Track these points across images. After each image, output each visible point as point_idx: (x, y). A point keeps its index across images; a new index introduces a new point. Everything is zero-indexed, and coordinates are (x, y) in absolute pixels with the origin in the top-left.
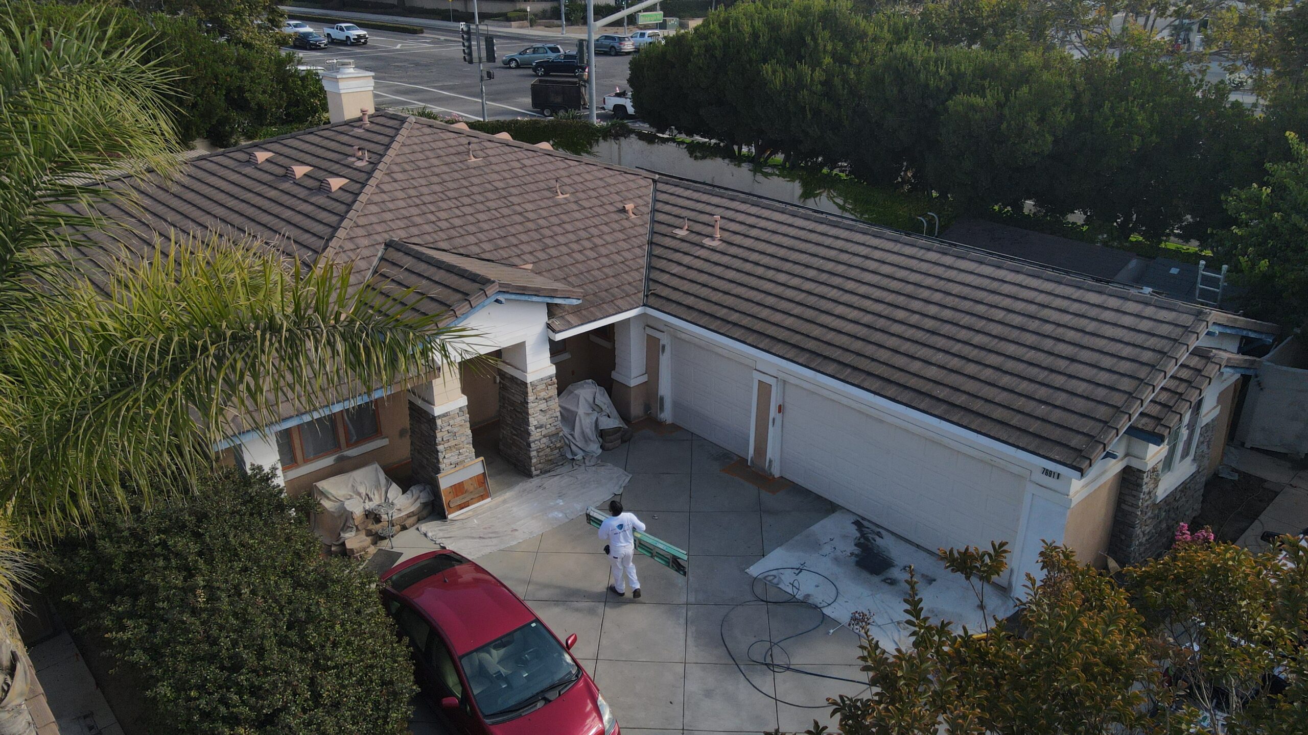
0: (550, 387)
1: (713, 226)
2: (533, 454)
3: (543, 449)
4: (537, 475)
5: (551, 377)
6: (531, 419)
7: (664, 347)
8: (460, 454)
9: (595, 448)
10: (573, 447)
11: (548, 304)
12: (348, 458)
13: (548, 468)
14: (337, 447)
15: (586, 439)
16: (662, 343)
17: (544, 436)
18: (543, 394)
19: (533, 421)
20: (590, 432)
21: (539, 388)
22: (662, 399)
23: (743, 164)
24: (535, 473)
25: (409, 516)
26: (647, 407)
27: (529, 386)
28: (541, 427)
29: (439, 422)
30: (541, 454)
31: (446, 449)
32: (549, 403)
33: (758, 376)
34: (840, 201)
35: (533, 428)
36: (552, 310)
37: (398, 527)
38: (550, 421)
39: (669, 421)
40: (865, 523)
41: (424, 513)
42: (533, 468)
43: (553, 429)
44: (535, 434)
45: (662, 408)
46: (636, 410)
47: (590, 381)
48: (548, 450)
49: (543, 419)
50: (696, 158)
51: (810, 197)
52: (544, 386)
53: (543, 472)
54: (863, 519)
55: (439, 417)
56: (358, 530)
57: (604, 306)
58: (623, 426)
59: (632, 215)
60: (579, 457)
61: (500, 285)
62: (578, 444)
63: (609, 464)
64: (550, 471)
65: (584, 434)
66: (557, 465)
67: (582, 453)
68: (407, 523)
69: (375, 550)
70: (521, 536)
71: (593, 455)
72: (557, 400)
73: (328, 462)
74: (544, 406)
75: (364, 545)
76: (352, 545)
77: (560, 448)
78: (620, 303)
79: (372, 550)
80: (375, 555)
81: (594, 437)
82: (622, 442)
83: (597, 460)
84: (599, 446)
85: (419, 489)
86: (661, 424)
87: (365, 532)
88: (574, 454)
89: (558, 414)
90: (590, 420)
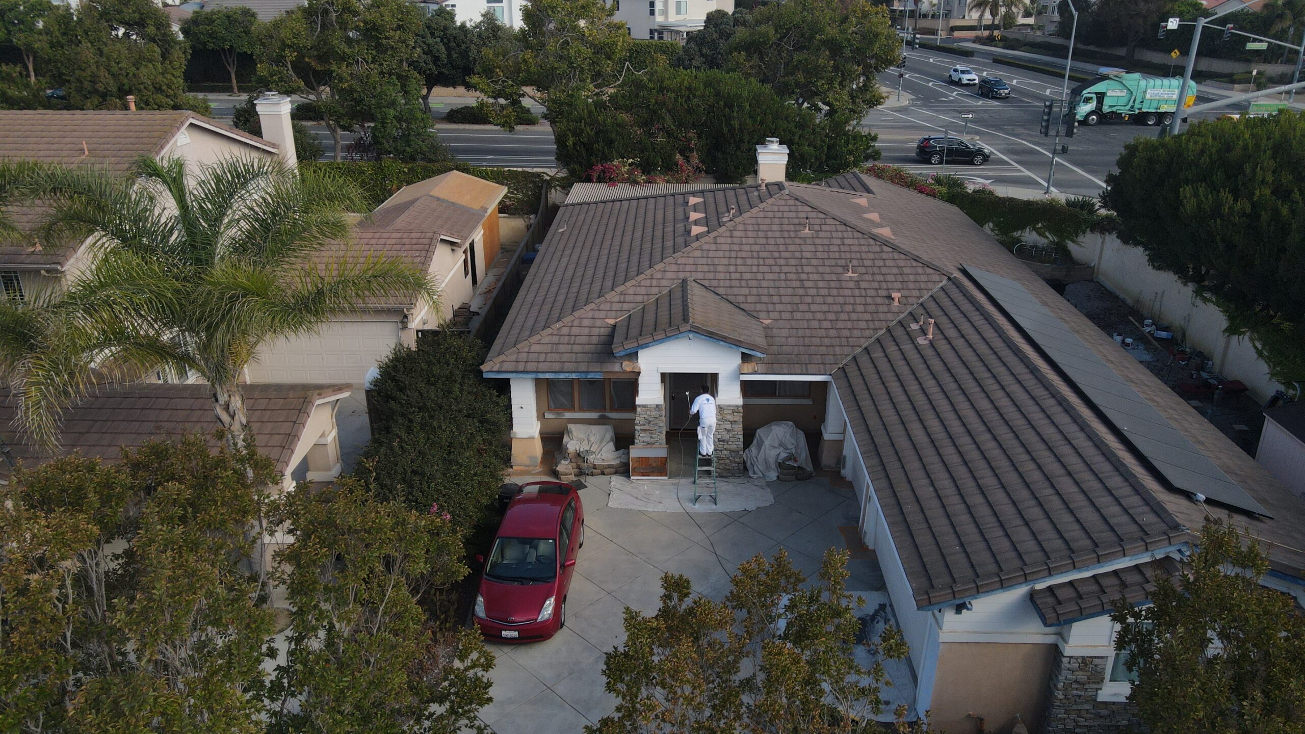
0: (736, 414)
3: (723, 459)
4: (715, 477)
5: (737, 406)
8: (651, 437)
9: (773, 475)
10: (756, 468)
11: (743, 353)
12: (609, 418)
13: (725, 474)
14: (604, 409)
15: (768, 467)
17: (725, 449)
18: (729, 417)
20: (772, 461)
21: (726, 411)
22: (845, 457)
23: (1189, 284)
25: (609, 466)
28: (723, 441)
29: (638, 409)
30: (720, 462)
31: (641, 430)
32: (733, 426)
34: (1259, 346)
36: (745, 358)
37: (599, 471)
38: (732, 439)
39: (848, 478)
40: (888, 609)
41: (621, 469)
43: (735, 446)
45: (844, 467)
46: (827, 459)
48: (728, 461)
49: (727, 436)
50: (1154, 267)
51: (1235, 334)
52: (731, 412)
53: (721, 476)
54: (891, 605)
55: (639, 406)
56: (571, 461)
57: (796, 366)
58: (809, 468)
59: (896, 303)
60: (755, 476)
61: (692, 326)
62: (760, 467)
63: (769, 490)
64: (726, 477)
65: (766, 461)
66: (733, 475)
67: (761, 475)
68: (606, 471)
69: (575, 479)
70: (660, 508)
71: (768, 480)
72: (741, 426)
73: (594, 415)
74: (728, 426)
75: (567, 471)
76: (560, 468)
77: (738, 463)
78: (811, 368)
79: (572, 478)
80: (573, 481)
81: (773, 466)
82: (797, 479)
83: (769, 484)
84: (777, 474)
85: (621, 451)
86: (842, 479)
87: (574, 465)
88: (754, 473)
89: (741, 437)
90: (774, 452)
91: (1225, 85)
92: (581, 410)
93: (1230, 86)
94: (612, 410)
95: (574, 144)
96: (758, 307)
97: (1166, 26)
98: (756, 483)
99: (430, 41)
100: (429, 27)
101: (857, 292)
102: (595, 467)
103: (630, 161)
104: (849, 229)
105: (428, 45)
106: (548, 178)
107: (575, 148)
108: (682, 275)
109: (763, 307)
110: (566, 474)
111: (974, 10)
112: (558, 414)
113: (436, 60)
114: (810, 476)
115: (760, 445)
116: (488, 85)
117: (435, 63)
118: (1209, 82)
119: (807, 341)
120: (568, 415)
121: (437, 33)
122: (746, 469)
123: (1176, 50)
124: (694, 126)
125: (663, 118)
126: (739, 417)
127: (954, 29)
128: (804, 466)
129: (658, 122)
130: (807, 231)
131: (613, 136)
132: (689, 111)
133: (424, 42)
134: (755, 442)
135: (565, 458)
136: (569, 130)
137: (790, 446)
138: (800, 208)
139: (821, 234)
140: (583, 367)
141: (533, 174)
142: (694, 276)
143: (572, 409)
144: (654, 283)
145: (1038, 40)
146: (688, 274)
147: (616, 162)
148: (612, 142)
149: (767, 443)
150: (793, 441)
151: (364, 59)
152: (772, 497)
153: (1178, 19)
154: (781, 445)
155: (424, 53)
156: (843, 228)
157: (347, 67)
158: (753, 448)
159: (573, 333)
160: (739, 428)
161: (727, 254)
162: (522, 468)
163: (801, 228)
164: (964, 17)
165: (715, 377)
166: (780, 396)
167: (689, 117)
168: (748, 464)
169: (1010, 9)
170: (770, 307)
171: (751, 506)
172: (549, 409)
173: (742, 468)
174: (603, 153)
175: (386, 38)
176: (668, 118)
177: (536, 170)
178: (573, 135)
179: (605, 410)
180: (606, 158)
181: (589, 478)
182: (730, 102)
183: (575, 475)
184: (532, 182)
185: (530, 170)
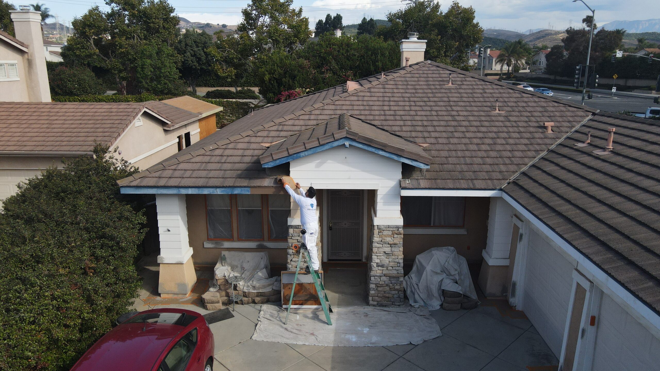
0: (396, 236)
1: (606, 140)
2: (372, 286)
3: (382, 286)
4: (374, 305)
5: (398, 227)
6: (374, 257)
7: (521, 235)
9: (436, 304)
10: (416, 296)
11: (403, 164)
12: (267, 248)
13: (383, 303)
14: (262, 238)
15: (430, 295)
16: (521, 231)
17: (385, 275)
18: (389, 239)
19: (376, 260)
20: (434, 288)
21: (385, 233)
22: (514, 285)
24: (371, 302)
25: (260, 294)
26: (505, 289)
27: (376, 228)
28: (382, 266)
29: (291, 231)
30: (380, 289)
31: (293, 254)
32: (393, 249)
33: (577, 278)
35: (375, 265)
36: (406, 170)
37: (249, 299)
38: (392, 264)
39: (520, 307)
41: (274, 298)
42: (370, 298)
43: (395, 272)
44: (376, 271)
45: (513, 295)
46: (492, 287)
47: (452, 248)
48: (387, 288)
49: (386, 261)
52: (390, 233)
53: (380, 305)
55: (292, 227)
56: (220, 289)
57: (462, 181)
58: (474, 296)
59: (550, 131)
60: (417, 305)
61: (348, 132)
62: (421, 294)
63: (434, 320)
64: (385, 306)
65: (428, 290)
66: (393, 304)
67: (422, 303)
68: (257, 299)
69: (223, 308)
70: (311, 341)
71: (431, 309)
72: (402, 249)
73: (252, 245)
74: (388, 250)
75: (214, 299)
76: (206, 296)
77: (398, 290)
78: (478, 183)
79: (220, 306)
80: (220, 310)
81: (436, 293)
82: (463, 308)
83: (433, 314)
84: (439, 303)
85: (274, 279)
86: (511, 308)
87: (224, 293)
88: (415, 301)
89: (401, 261)
90: (437, 279)
91: (646, 91)
92: (240, 239)
93: (650, 92)
94: (270, 239)
95: (270, 80)
96: (414, 134)
97: (616, 55)
98: (418, 312)
99: (196, 49)
100: (195, 42)
101: (508, 124)
102: (245, 295)
103: (308, 90)
104: (488, 83)
105: (194, 51)
106: (253, 106)
107: (270, 82)
108: (339, 112)
109: (420, 135)
110: (213, 302)
111: (498, 63)
112: (216, 243)
113: (199, 60)
114: (474, 306)
115: (420, 273)
116: (219, 53)
117: (198, 62)
118: (635, 90)
119: (468, 160)
120: (227, 244)
121: (200, 45)
122: (406, 297)
123: (616, 75)
124: (351, 69)
125: (330, 63)
126: (399, 240)
127: (487, 75)
128: (468, 294)
129: (327, 65)
130: (450, 84)
131: (296, 72)
132: (348, 58)
133: (192, 50)
134: (414, 268)
135: (214, 286)
136: (267, 71)
137: (453, 272)
138: (441, 72)
139: (463, 87)
140: (230, 182)
141: (243, 103)
142: (350, 113)
143: (231, 239)
144: (312, 117)
145: (534, 76)
146: (345, 112)
147: (297, 90)
148: (295, 77)
149: (429, 268)
150: (456, 267)
151: (139, 36)
152: (438, 328)
153: (622, 52)
154: (444, 270)
155: (192, 56)
156: (483, 83)
157: (126, 39)
158: (413, 275)
159: (225, 154)
160: (399, 253)
161: (381, 99)
162: (171, 296)
163: (446, 83)
164: (492, 69)
165: (372, 194)
166: (435, 226)
167: (347, 61)
168: (408, 292)
169: (517, 62)
170: (426, 135)
171: (417, 340)
172: (209, 239)
173: (402, 295)
174: (289, 85)
175: (153, 23)
176: (333, 62)
177: (244, 100)
178: (269, 74)
179: (263, 240)
180: (291, 88)
181: (237, 307)
182: (375, 52)
183: (224, 304)
184: (242, 108)
185: (241, 101)
